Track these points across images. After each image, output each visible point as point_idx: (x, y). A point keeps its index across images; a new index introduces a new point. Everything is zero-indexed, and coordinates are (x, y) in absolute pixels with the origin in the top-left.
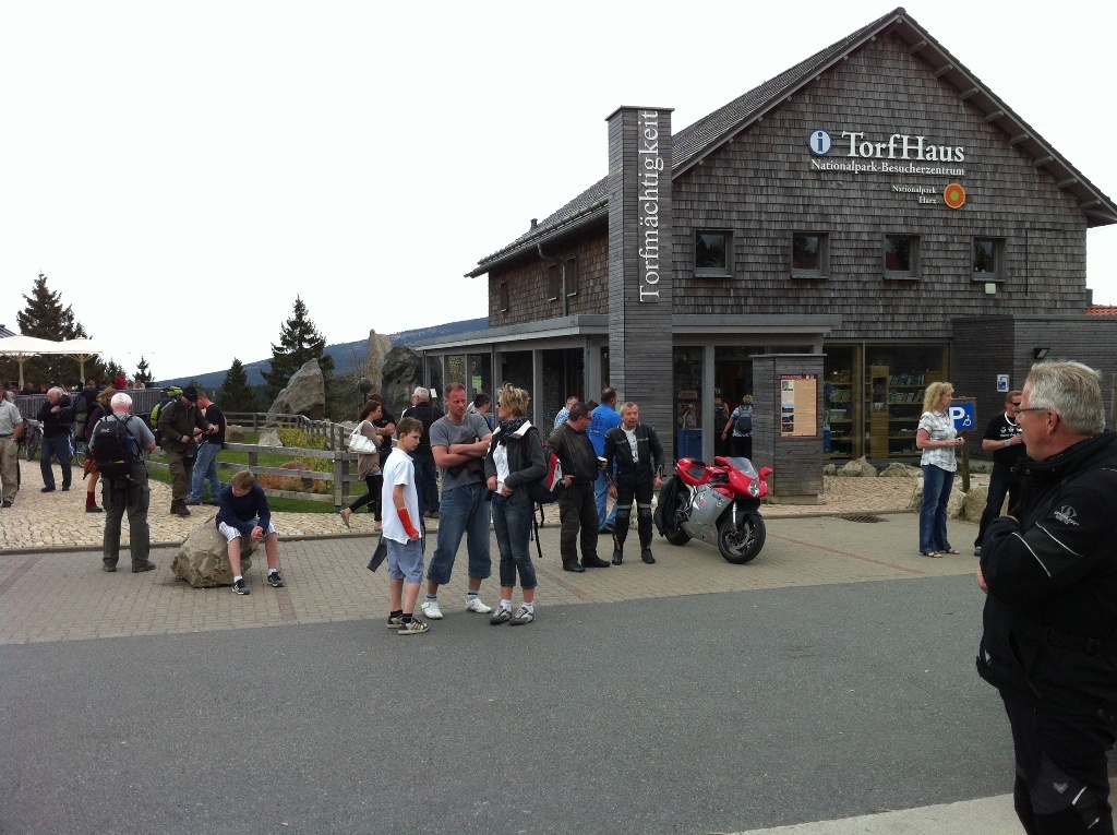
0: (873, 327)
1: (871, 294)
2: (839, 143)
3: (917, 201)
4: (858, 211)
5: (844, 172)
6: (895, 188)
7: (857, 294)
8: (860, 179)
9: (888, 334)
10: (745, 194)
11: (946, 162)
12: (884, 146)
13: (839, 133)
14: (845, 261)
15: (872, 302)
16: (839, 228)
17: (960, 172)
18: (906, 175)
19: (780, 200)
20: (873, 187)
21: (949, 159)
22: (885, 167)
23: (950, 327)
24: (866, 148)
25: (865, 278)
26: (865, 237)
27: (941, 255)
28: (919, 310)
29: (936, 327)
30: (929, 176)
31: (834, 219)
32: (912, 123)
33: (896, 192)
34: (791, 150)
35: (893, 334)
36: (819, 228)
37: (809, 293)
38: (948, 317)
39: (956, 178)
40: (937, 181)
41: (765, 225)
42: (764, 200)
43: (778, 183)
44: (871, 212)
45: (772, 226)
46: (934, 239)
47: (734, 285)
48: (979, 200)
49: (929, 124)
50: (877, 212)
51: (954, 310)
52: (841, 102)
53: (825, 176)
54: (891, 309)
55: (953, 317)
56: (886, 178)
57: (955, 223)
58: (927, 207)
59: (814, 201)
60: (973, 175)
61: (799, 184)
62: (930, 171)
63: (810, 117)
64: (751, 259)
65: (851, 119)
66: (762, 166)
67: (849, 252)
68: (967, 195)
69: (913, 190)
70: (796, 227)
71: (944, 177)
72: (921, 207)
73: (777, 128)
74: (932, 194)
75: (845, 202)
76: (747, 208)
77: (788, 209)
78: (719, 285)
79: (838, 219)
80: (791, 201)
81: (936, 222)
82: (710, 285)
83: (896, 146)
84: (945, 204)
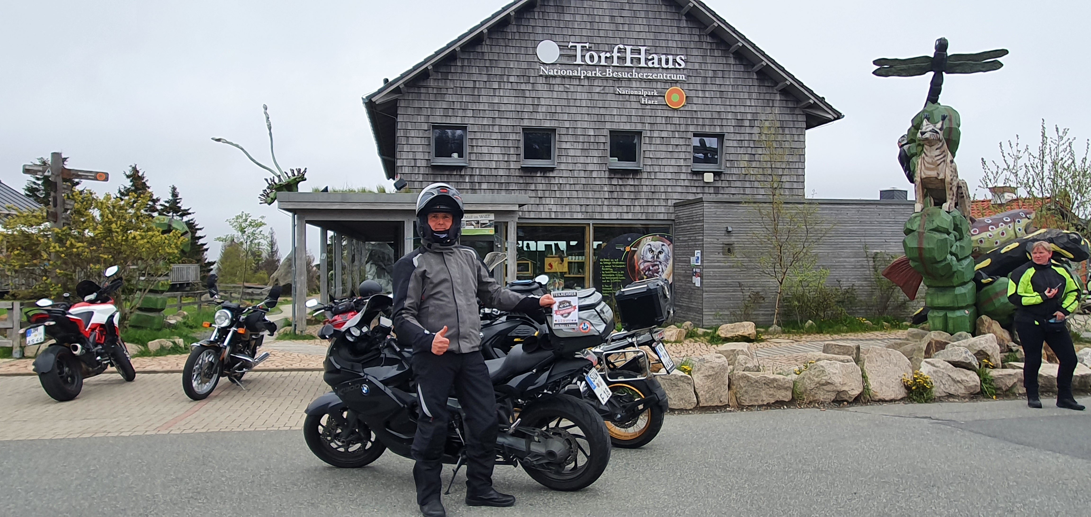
0: (598, 209)
1: (598, 181)
2: (565, 52)
3: (639, 102)
4: (584, 110)
5: (570, 77)
6: (618, 90)
7: (583, 181)
8: (586, 83)
9: (613, 216)
10: (479, 96)
11: (668, 68)
12: (608, 55)
13: (566, 44)
14: (571, 153)
15: (597, 188)
16: (567, 125)
17: (682, 77)
18: (629, 80)
19: (513, 100)
20: (598, 90)
21: (670, 65)
22: (609, 73)
23: (672, 210)
24: (592, 57)
25: (590, 168)
26: (591, 132)
27: (663, 148)
28: (643, 195)
29: (659, 210)
30: (650, 81)
31: (561, 117)
32: (635, 35)
33: (619, 94)
34: (522, 58)
35: (618, 216)
36: (547, 124)
37: (539, 180)
38: (669, 201)
39: (677, 82)
40: (659, 85)
41: (498, 122)
42: (496, 100)
43: (509, 86)
44: (596, 111)
45: (504, 122)
46: (656, 134)
47: (469, 172)
48: (700, 101)
49: (651, 36)
50: (602, 111)
51: (676, 196)
52: (567, 17)
53: (552, 81)
54: (616, 194)
55: (674, 201)
56: (611, 83)
57: (676, 121)
58: (648, 107)
59: (543, 102)
60: (692, 80)
61: (529, 87)
62: (652, 76)
63: (539, 30)
64: (485, 150)
65: (577, 32)
66: (494, 71)
67: (576, 145)
68: (687, 97)
69: (636, 93)
70: (526, 123)
71: (666, 81)
72: (644, 107)
73: (509, 39)
74: (654, 96)
75: (572, 103)
76: (481, 107)
77: (519, 108)
78: (455, 172)
79: (565, 117)
80: (521, 101)
81: (658, 120)
82: (446, 172)
83: (619, 55)
84: (667, 105)
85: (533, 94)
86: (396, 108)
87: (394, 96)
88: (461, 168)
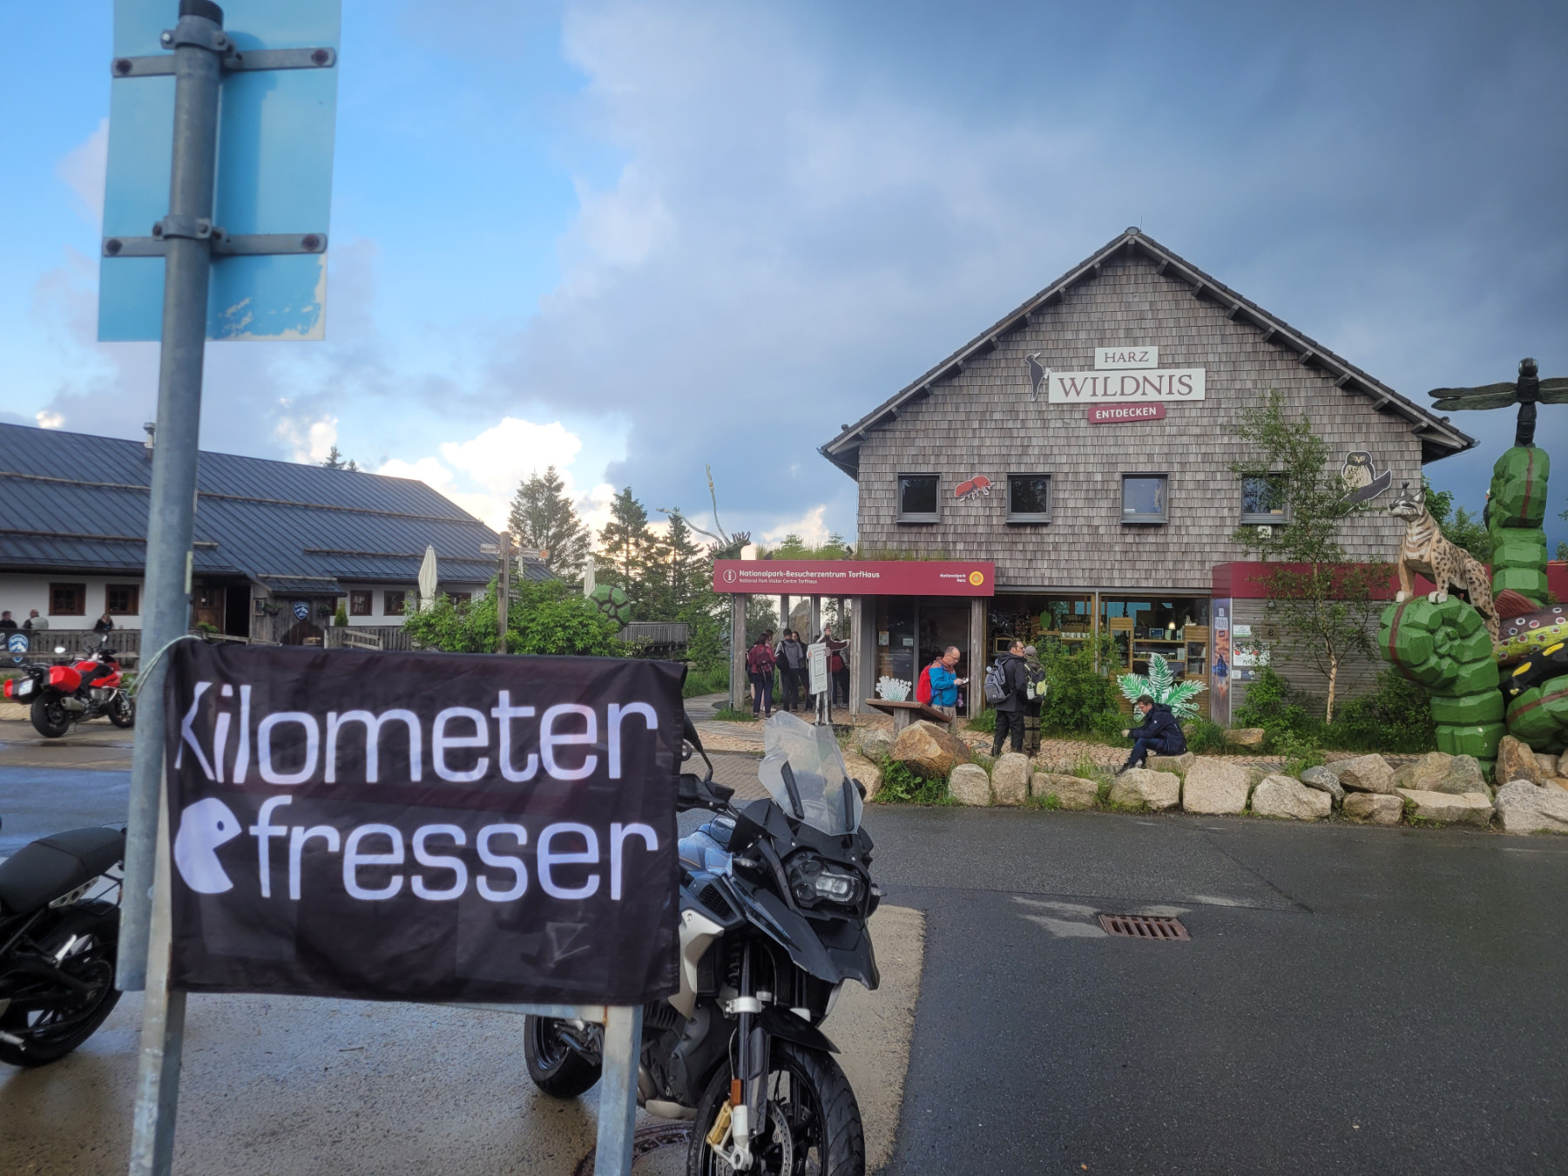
0: (1106, 574)
1: (1106, 539)
4: (1089, 450)
7: (1087, 539)
9: (1127, 583)
10: (955, 438)
14: (1071, 504)
15: (1106, 548)
16: (1066, 469)
19: (997, 442)
23: (1210, 576)
25: (1096, 522)
26: (1098, 477)
27: (1199, 494)
28: (1169, 556)
29: (1190, 575)
30: (1181, 408)
31: (1058, 459)
35: (1133, 583)
36: (1040, 469)
37: (1028, 538)
38: (1207, 564)
40: (1193, 413)
41: (977, 468)
42: (976, 442)
43: (993, 424)
44: (1105, 450)
45: (986, 469)
46: (1188, 477)
47: (941, 530)
50: (1113, 450)
51: (1215, 557)
52: (1069, 335)
53: (1048, 416)
54: (1131, 555)
55: (1213, 564)
58: (1178, 442)
59: (1034, 441)
60: (1243, 403)
64: (962, 503)
65: (1081, 353)
66: (974, 407)
67: (1077, 495)
70: (1013, 469)
71: (1203, 407)
72: (1171, 442)
73: (993, 368)
75: (1073, 441)
76: (958, 452)
77: (1004, 451)
78: (924, 530)
79: (1064, 459)
80: (1008, 442)
81: (1192, 459)
82: (915, 530)
85: (1022, 434)
86: (857, 457)
87: (856, 444)
88: (931, 524)
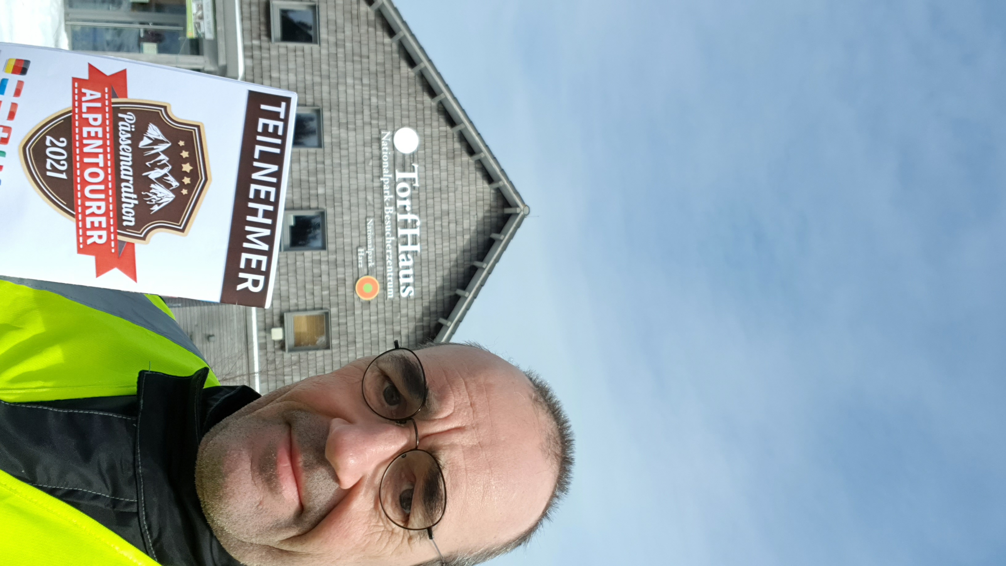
2: (408, 161)
3: (360, 246)
5: (381, 166)
6: (370, 221)
8: (376, 183)
10: (353, 61)
12: (408, 209)
13: (416, 160)
16: (328, 162)
17: (391, 294)
18: (383, 234)
19: (351, 100)
20: (370, 198)
21: (402, 281)
22: (389, 210)
24: (404, 190)
26: (321, 191)
27: (309, 278)
30: (384, 259)
31: (336, 155)
32: (431, 239)
33: (366, 223)
34: (398, 112)
36: (327, 139)
39: (385, 288)
40: (380, 269)
41: (325, 81)
42: (350, 81)
43: (366, 97)
44: (345, 197)
45: (325, 88)
46: (324, 267)
47: (264, 45)
48: (366, 318)
49: (432, 257)
50: (346, 204)
52: (443, 163)
53: (375, 145)
56: (379, 212)
57: (341, 291)
58: (354, 258)
59: (352, 134)
60: (389, 308)
61: (367, 119)
62: (389, 259)
63: (428, 131)
64: (292, 65)
65: (429, 173)
66: (381, 80)
67: (304, 172)
68: (369, 302)
69: (370, 242)
70: (326, 114)
71: (384, 277)
72: (354, 251)
73: (415, 97)
74: (367, 263)
75: (353, 168)
76: (341, 64)
77: (342, 107)
78: (263, 28)
79: (336, 161)
80: (351, 109)
81: (340, 270)
82: (263, 19)
83: (409, 221)
84: (358, 279)
85: (359, 123)
88: (269, 35)
